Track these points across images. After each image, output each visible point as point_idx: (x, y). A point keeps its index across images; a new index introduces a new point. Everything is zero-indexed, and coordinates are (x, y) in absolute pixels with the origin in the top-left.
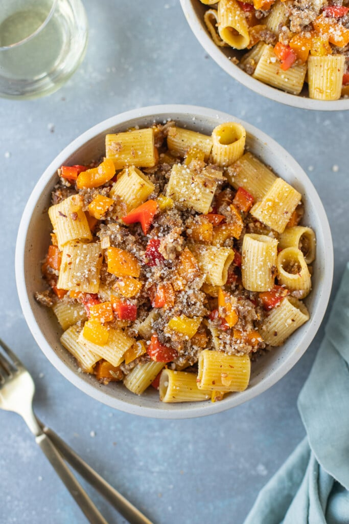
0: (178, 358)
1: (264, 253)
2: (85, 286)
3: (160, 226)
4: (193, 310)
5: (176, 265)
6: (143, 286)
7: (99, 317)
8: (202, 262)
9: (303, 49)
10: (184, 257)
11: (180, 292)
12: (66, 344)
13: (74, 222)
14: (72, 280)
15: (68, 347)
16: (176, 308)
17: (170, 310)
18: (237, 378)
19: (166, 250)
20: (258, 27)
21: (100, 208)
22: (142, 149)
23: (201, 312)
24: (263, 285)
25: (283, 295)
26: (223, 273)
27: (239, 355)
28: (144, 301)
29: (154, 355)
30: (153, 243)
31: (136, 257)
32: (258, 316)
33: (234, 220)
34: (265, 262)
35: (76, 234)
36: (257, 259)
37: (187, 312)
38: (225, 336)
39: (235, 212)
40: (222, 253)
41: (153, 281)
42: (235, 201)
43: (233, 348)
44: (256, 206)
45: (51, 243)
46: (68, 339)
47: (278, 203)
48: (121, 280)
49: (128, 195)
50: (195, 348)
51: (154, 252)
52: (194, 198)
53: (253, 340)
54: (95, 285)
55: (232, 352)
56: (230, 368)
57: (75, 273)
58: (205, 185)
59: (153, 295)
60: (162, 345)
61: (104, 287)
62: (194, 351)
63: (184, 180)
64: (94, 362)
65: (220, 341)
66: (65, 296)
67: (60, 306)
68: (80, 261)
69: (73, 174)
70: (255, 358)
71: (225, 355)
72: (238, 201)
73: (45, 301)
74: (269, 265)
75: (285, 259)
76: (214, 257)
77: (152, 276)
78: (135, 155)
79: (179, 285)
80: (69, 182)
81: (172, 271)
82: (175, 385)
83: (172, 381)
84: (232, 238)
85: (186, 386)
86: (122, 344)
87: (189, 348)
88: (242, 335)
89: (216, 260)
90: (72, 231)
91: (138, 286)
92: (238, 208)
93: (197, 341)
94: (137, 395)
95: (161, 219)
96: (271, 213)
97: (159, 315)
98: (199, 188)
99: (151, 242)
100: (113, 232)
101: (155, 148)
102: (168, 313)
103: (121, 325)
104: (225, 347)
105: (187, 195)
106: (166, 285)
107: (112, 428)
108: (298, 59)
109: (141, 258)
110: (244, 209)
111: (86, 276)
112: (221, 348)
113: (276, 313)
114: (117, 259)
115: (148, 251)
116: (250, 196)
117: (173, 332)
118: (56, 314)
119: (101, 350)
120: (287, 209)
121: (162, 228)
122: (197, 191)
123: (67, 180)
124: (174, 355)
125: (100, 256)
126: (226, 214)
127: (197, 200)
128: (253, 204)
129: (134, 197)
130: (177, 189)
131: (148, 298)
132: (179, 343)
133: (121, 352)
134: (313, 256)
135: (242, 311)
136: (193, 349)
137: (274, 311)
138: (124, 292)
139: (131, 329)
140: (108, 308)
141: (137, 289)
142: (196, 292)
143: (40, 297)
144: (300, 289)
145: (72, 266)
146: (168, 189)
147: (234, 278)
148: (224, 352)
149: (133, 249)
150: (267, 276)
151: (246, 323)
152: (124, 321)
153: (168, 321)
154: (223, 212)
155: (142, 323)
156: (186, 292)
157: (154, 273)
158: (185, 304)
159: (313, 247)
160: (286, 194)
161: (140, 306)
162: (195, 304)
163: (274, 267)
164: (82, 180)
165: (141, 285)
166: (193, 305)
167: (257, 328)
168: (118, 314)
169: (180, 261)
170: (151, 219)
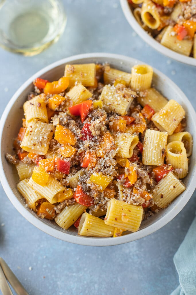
0: (94, 205)
1: (158, 138)
2: (38, 147)
3: (93, 116)
4: (107, 170)
5: (100, 142)
6: (77, 151)
7: (44, 166)
8: (117, 141)
9: (192, 27)
10: (105, 136)
11: (100, 158)
12: (21, 188)
13: (38, 108)
14: (30, 141)
15: (22, 190)
16: (96, 167)
17: (93, 169)
18: (133, 219)
19: (94, 128)
20: (165, 17)
21: (56, 100)
22: (87, 73)
23: (113, 172)
24: (156, 160)
25: (169, 169)
26: (130, 150)
27: (135, 204)
28: (75, 163)
29: (77, 197)
30: (86, 125)
31: (74, 134)
32: (151, 181)
33: (141, 121)
34: (158, 144)
35: (38, 114)
36: (153, 142)
37: (103, 171)
38: (127, 190)
39: (142, 117)
40: (131, 136)
41: (83, 149)
42: (142, 112)
43: (132, 199)
44: (156, 114)
45: (22, 126)
46: (22, 185)
47: (170, 113)
48: (63, 147)
49: (75, 97)
50: (106, 198)
51: (86, 131)
52: (116, 103)
53: (146, 196)
54: (45, 147)
55: (131, 202)
56: (128, 212)
57: (33, 137)
58: (124, 97)
59: (82, 159)
60: (84, 193)
61: (51, 153)
62: (105, 201)
63: (111, 92)
64: (36, 199)
65: (124, 194)
66: (25, 157)
67: (21, 165)
68: (38, 131)
69: (42, 83)
70: (146, 217)
71: (126, 203)
72: (145, 111)
73: (11, 159)
74: (161, 147)
75: (172, 148)
76: (125, 138)
77: (83, 146)
78: (83, 75)
79: (100, 152)
80: (40, 90)
81: (97, 145)
82: (89, 221)
83: (87, 219)
84: (138, 133)
85: (97, 224)
86: (57, 187)
87: (102, 198)
88: (139, 191)
89: (126, 140)
90: (36, 113)
91: (73, 150)
92: (144, 116)
93: (108, 194)
94: (63, 229)
95: (94, 112)
96: (165, 119)
97: (85, 173)
98: (120, 97)
99: (85, 125)
100: (61, 117)
101: (96, 79)
102: (91, 171)
103: (58, 175)
104: (126, 198)
105: (113, 101)
106: (91, 152)
107: (44, 266)
108: (188, 35)
109: (77, 134)
110: (147, 117)
111: (40, 140)
112: (124, 198)
113: (164, 182)
114: (61, 131)
115: (83, 130)
116: (152, 110)
117: (92, 183)
118: (18, 169)
119: (42, 189)
120: (175, 117)
121: (93, 118)
122: (119, 99)
123: (38, 88)
124: (91, 202)
125: (52, 131)
126: (136, 117)
127: (118, 104)
128: (154, 114)
129: (79, 97)
130: (106, 97)
131: (78, 161)
132: (96, 192)
133: (56, 191)
134: (190, 152)
135: (140, 173)
136: (105, 199)
137: (162, 180)
138: (63, 153)
139: (64, 180)
140: (51, 162)
141: (72, 152)
142: (111, 159)
143: (9, 156)
144: (180, 168)
145: (32, 133)
146: (101, 97)
147: (137, 158)
148: (126, 201)
149: (73, 128)
150: (159, 154)
151: (142, 184)
152: (61, 173)
153: (90, 176)
154: (134, 116)
155: (73, 176)
156: (104, 159)
157: (84, 145)
158: (103, 166)
159: (191, 146)
160: (175, 108)
161: (73, 166)
162: (109, 166)
163: (164, 149)
164: (48, 87)
165: (75, 150)
166: (108, 167)
167: (149, 191)
168: (57, 166)
169: (102, 138)
170: (87, 110)
